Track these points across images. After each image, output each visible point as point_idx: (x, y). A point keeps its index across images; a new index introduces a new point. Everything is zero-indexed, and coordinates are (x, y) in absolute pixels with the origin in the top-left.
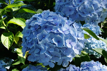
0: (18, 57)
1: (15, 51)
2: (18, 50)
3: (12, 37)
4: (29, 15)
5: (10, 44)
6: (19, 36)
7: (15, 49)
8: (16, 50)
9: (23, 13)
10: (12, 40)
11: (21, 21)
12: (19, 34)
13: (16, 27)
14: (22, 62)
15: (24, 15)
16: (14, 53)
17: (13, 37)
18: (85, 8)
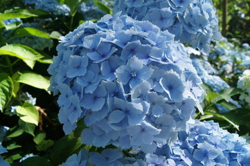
0: (20, 123)
1: (12, 111)
2: (19, 110)
3: (7, 84)
4: (37, 41)
5: (5, 98)
6: (20, 81)
7: (12, 107)
8: (15, 110)
9: (24, 37)
10: (8, 90)
11: (25, 50)
12: (21, 78)
13: (11, 65)
14: (27, 132)
15: (27, 41)
16: (11, 115)
17: (9, 83)
18: (192, 16)
